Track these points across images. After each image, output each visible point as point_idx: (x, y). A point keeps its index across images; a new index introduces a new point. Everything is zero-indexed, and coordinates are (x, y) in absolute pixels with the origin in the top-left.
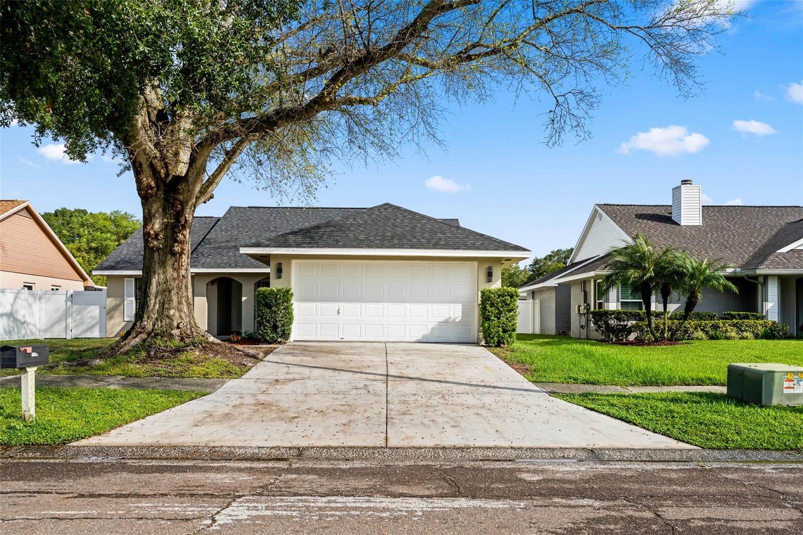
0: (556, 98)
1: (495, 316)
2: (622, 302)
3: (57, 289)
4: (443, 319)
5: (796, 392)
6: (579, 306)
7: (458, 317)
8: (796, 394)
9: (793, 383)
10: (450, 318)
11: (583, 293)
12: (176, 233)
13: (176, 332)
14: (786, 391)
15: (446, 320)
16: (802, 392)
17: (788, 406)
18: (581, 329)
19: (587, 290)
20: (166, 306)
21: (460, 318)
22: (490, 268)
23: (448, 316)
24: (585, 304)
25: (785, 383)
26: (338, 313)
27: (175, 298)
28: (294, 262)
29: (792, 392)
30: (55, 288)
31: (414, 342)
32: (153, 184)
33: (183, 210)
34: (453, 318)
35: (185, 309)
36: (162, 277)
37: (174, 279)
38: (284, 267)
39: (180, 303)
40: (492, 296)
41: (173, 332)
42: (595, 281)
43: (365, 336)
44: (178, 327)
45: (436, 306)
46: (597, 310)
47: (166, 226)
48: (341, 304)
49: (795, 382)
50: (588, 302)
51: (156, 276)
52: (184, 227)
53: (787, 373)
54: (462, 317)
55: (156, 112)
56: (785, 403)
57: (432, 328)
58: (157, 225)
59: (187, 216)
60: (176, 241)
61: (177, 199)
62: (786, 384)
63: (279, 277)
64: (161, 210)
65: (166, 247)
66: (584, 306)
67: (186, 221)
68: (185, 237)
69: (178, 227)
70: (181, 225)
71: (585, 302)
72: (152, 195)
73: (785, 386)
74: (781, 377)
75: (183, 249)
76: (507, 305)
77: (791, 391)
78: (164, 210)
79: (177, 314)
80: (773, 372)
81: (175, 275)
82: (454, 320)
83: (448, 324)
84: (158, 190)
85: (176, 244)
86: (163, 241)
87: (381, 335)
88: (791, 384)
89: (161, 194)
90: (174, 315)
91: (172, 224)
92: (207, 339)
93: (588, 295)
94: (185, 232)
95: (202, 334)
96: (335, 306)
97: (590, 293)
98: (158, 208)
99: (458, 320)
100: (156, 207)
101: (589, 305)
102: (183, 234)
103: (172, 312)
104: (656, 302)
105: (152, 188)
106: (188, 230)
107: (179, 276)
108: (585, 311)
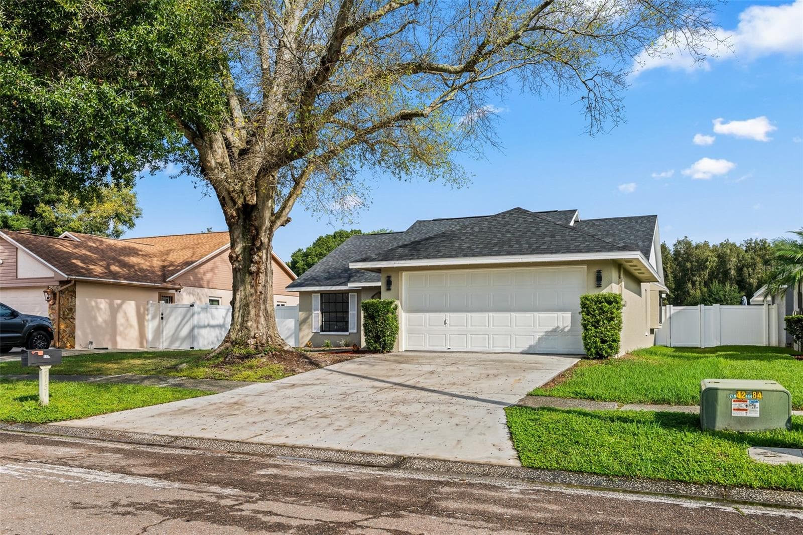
0: (584, 82)
1: (593, 326)
3: (283, 305)
4: (550, 329)
5: (749, 415)
7: (567, 326)
8: (749, 417)
9: (746, 403)
10: (558, 327)
12: (252, 255)
13: (252, 342)
14: (735, 414)
15: (553, 329)
16: (758, 415)
17: (738, 431)
20: (246, 318)
21: (569, 328)
22: (599, 272)
23: (556, 326)
25: (733, 403)
26: (445, 323)
27: (253, 312)
28: (404, 274)
29: (745, 415)
30: (280, 304)
31: (522, 353)
32: (234, 214)
33: (258, 234)
34: (561, 327)
35: (262, 320)
36: (243, 293)
37: (252, 295)
38: (393, 279)
39: (257, 315)
40: (588, 302)
41: (249, 341)
43: (471, 346)
44: (255, 337)
45: (543, 315)
47: (244, 249)
48: (448, 314)
49: (748, 403)
51: (239, 293)
52: (259, 249)
53: (737, 391)
54: (571, 326)
55: (238, 151)
56: (734, 429)
57: (539, 338)
58: (238, 249)
59: (262, 239)
60: (252, 262)
61: (252, 225)
62: (735, 405)
63: (389, 289)
64: (241, 236)
65: (245, 267)
67: (262, 243)
68: (261, 258)
69: (253, 249)
70: (257, 248)
72: (233, 223)
73: (733, 407)
74: (727, 397)
75: (259, 269)
76: (604, 312)
77: (743, 414)
78: (243, 235)
79: (255, 325)
80: (717, 389)
81: (253, 291)
82: (563, 330)
83: (556, 334)
84: (239, 218)
85: (252, 265)
86: (242, 263)
87: (487, 345)
88: (743, 405)
89: (241, 222)
90: (251, 327)
91: (249, 247)
92: (283, 347)
94: (260, 254)
95: (279, 343)
96: (442, 316)
98: (239, 234)
99: (566, 329)
100: (238, 232)
102: (258, 255)
103: (249, 324)
105: (234, 218)
106: (264, 251)
107: (256, 292)
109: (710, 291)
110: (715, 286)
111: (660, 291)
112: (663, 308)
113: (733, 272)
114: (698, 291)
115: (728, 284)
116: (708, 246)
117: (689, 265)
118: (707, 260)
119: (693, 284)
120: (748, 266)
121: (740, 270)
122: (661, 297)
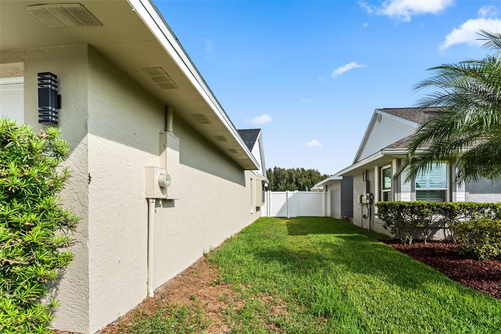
2: (417, 191)
6: (361, 196)
11: (365, 182)
18: (363, 219)
19: (370, 179)
24: (368, 194)
42: (380, 168)
46: (382, 201)
50: (371, 192)
66: (367, 196)
71: (368, 191)
93: (371, 184)
97: (374, 182)
101: (372, 195)
104: (466, 191)
108: (368, 201)
109: (286, 187)
110: (288, 185)
111: (262, 181)
112: (266, 192)
113: (294, 180)
114: (282, 186)
115: (293, 184)
116: (285, 170)
117: (278, 176)
118: (285, 175)
119: (280, 184)
120: (299, 177)
121: (296, 179)
122: (263, 186)
